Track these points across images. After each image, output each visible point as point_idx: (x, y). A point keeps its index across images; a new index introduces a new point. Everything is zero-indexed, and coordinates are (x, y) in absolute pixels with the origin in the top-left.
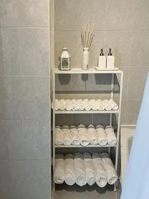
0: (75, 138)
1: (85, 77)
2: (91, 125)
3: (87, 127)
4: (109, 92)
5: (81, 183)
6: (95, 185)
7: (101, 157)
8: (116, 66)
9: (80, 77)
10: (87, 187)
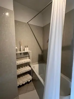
0: (21, 71)
1: (21, 54)
2: (23, 67)
3: (22, 67)
4: (27, 57)
5: (24, 83)
6: (28, 82)
7: (27, 74)
8: (29, 50)
9: (19, 54)
10: (26, 83)
